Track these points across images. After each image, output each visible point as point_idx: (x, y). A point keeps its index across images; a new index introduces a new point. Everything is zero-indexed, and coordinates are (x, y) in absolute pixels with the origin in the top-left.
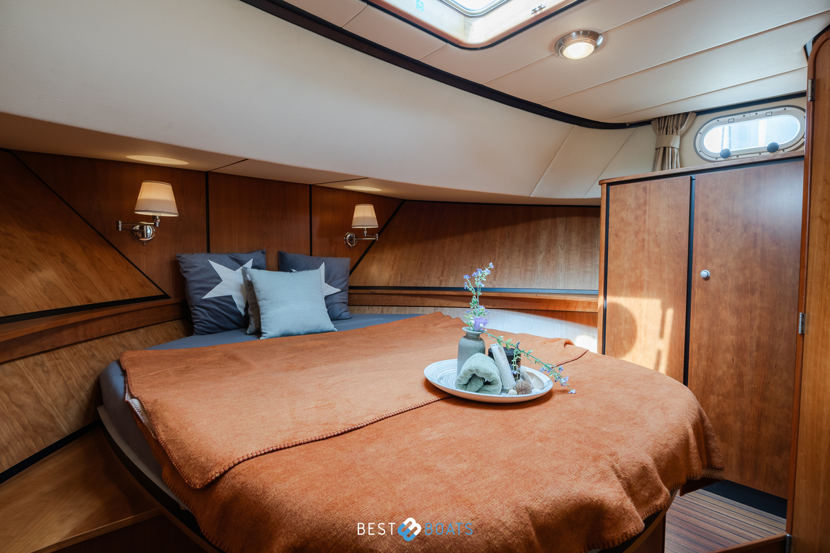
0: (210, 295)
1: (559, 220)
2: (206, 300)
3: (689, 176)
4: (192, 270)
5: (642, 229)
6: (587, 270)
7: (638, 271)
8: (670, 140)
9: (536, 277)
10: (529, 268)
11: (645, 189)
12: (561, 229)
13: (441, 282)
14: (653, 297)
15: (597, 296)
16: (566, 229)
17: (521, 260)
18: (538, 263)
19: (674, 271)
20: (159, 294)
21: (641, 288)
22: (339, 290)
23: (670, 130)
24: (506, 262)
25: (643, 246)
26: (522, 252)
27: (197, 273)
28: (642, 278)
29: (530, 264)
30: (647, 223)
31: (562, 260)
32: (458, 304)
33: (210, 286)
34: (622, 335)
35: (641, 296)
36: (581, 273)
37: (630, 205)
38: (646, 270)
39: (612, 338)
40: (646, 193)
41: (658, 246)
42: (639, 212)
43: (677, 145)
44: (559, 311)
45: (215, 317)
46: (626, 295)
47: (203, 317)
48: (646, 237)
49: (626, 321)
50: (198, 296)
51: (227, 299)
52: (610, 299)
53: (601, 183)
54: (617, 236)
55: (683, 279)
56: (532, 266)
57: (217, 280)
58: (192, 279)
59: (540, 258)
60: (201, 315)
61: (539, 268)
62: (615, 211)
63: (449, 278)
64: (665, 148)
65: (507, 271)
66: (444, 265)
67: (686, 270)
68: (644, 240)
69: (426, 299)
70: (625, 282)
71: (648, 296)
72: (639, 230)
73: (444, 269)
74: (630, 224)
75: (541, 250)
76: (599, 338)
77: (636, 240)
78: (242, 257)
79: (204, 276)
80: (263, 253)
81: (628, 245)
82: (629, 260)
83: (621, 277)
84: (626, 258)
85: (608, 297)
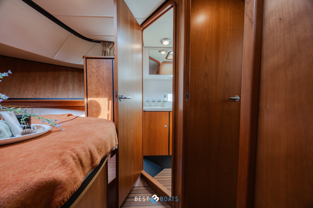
1: (69, 72)
3: (112, 59)
5: (99, 75)
6: (81, 91)
7: (98, 89)
8: (106, 49)
9: (59, 94)
11: (99, 61)
12: (70, 76)
14: (103, 97)
15: (84, 99)
16: (72, 76)
19: (109, 89)
21: (99, 95)
23: (106, 46)
24: (42, 87)
25: (99, 81)
28: (99, 92)
29: (55, 88)
30: (100, 73)
31: (71, 87)
34: (94, 111)
35: (99, 97)
36: (79, 92)
37: (94, 66)
38: (100, 89)
39: (90, 113)
40: (99, 63)
41: (104, 81)
42: (97, 69)
43: (109, 51)
44: (70, 106)
48: (100, 78)
49: (95, 106)
52: (89, 99)
53: (83, 57)
54: (90, 77)
55: (111, 91)
56: (57, 89)
59: (61, 86)
61: (60, 90)
62: (89, 68)
64: (105, 51)
67: (112, 89)
68: (99, 79)
70: (94, 93)
71: (102, 97)
72: (98, 75)
74: (95, 73)
75: (61, 83)
76: (86, 114)
77: (97, 79)
81: (94, 80)
82: (95, 85)
83: (92, 91)
84: (94, 85)
85: (88, 99)
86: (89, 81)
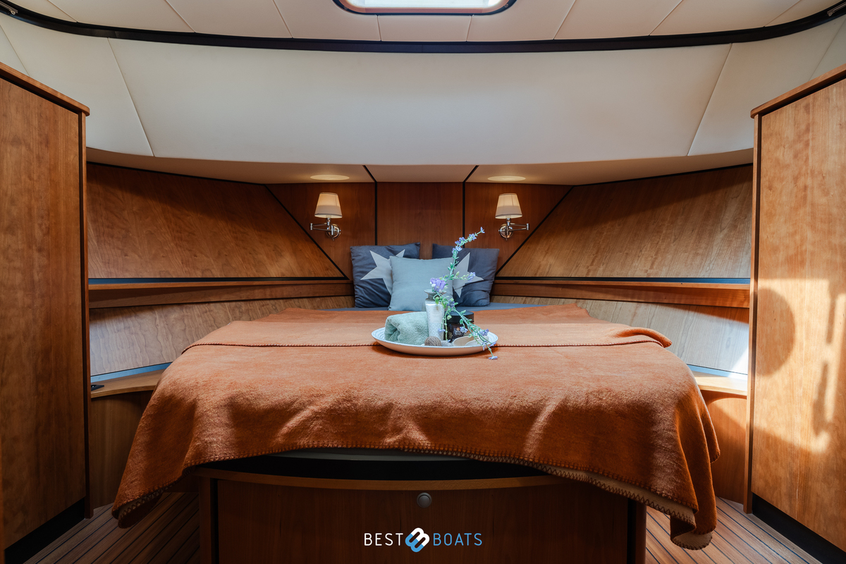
0: (366, 278)
2: (363, 281)
4: (357, 258)
5: (803, 171)
7: (798, 237)
9: (708, 262)
10: (700, 251)
11: (807, 108)
13: (589, 271)
14: (818, 277)
17: (692, 241)
18: (715, 243)
20: (339, 276)
21: (802, 263)
22: (481, 279)
24: (672, 245)
25: (805, 197)
26: (696, 231)
27: (360, 260)
28: (804, 248)
29: (703, 245)
30: (810, 160)
32: (601, 296)
33: (367, 270)
34: (777, 338)
35: (803, 276)
37: (787, 137)
38: (809, 234)
39: (764, 341)
40: (808, 113)
41: (826, 193)
42: (800, 146)
45: (369, 294)
46: (783, 277)
47: (360, 294)
48: (809, 181)
49: (781, 316)
50: (358, 278)
51: (379, 281)
52: (762, 283)
53: (751, 114)
54: (770, 188)
56: (706, 248)
57: (373, 265)
58: (356, 264)
59: (720, 236)
60: (359, 292)
61: (715, 250)
62: (769, 151)
63: (599, 267)
65: (669, 257)
66: (597, 253)
68: (806, 187)
69: (567, 290)
70: (781, 256)
72: (800, 173)
73: (596, 257)
74: (787, 166)
75: (723, 226)
76: (750, 341)
77: (795, 190)
78: (396, 248)
79: (365, 262)
80: (417, 245)
81: (784, 198)
82: (785, 222)
83: (775, 250)
84: (782, 220)
85: (760, 281)
86: (765, 205)
